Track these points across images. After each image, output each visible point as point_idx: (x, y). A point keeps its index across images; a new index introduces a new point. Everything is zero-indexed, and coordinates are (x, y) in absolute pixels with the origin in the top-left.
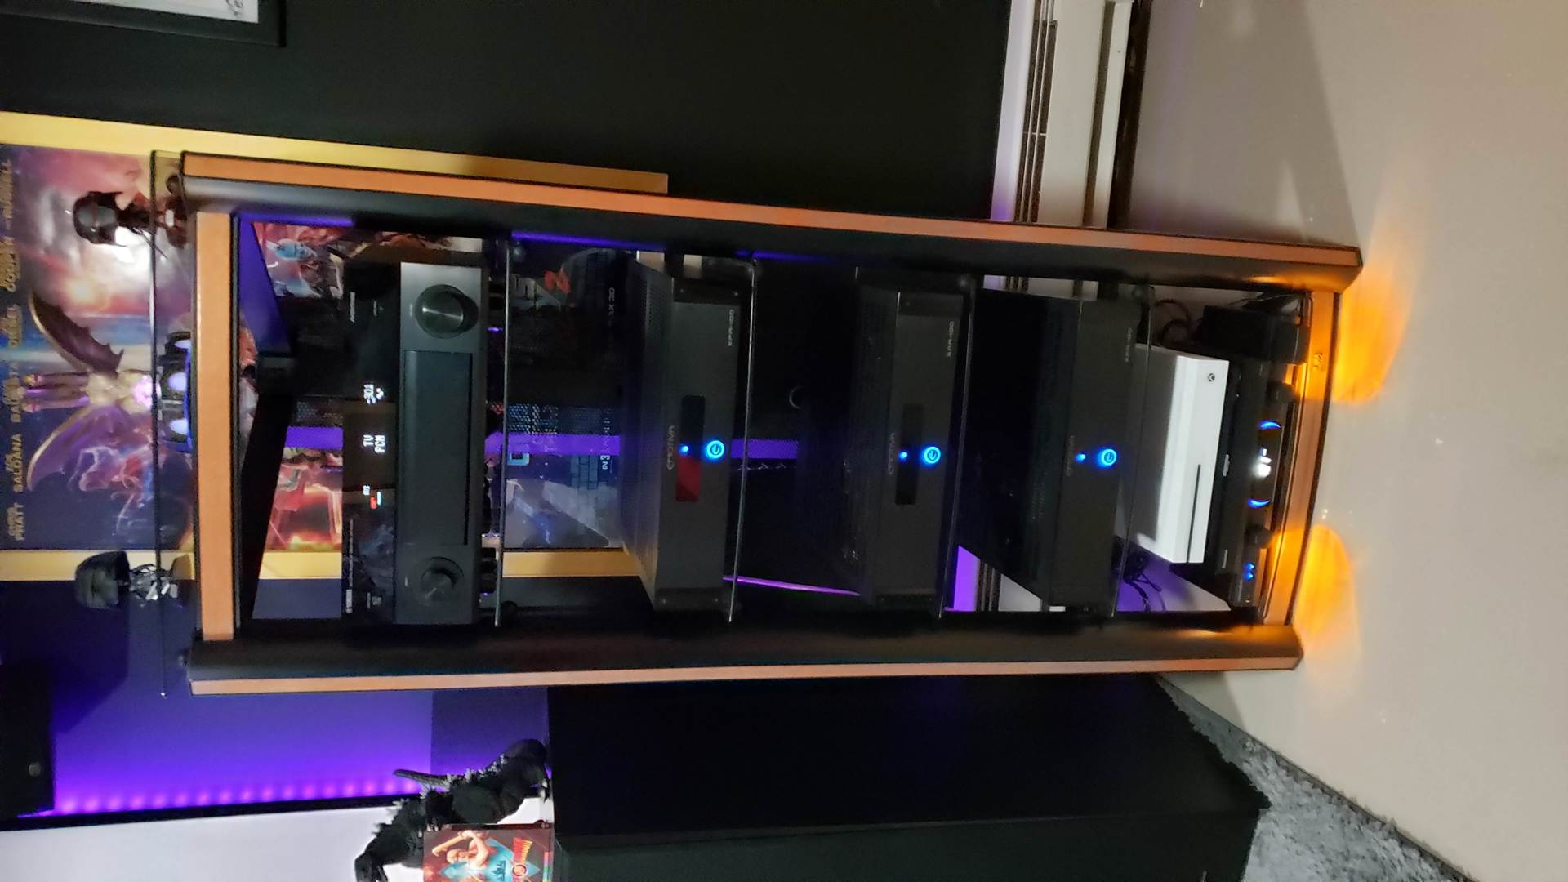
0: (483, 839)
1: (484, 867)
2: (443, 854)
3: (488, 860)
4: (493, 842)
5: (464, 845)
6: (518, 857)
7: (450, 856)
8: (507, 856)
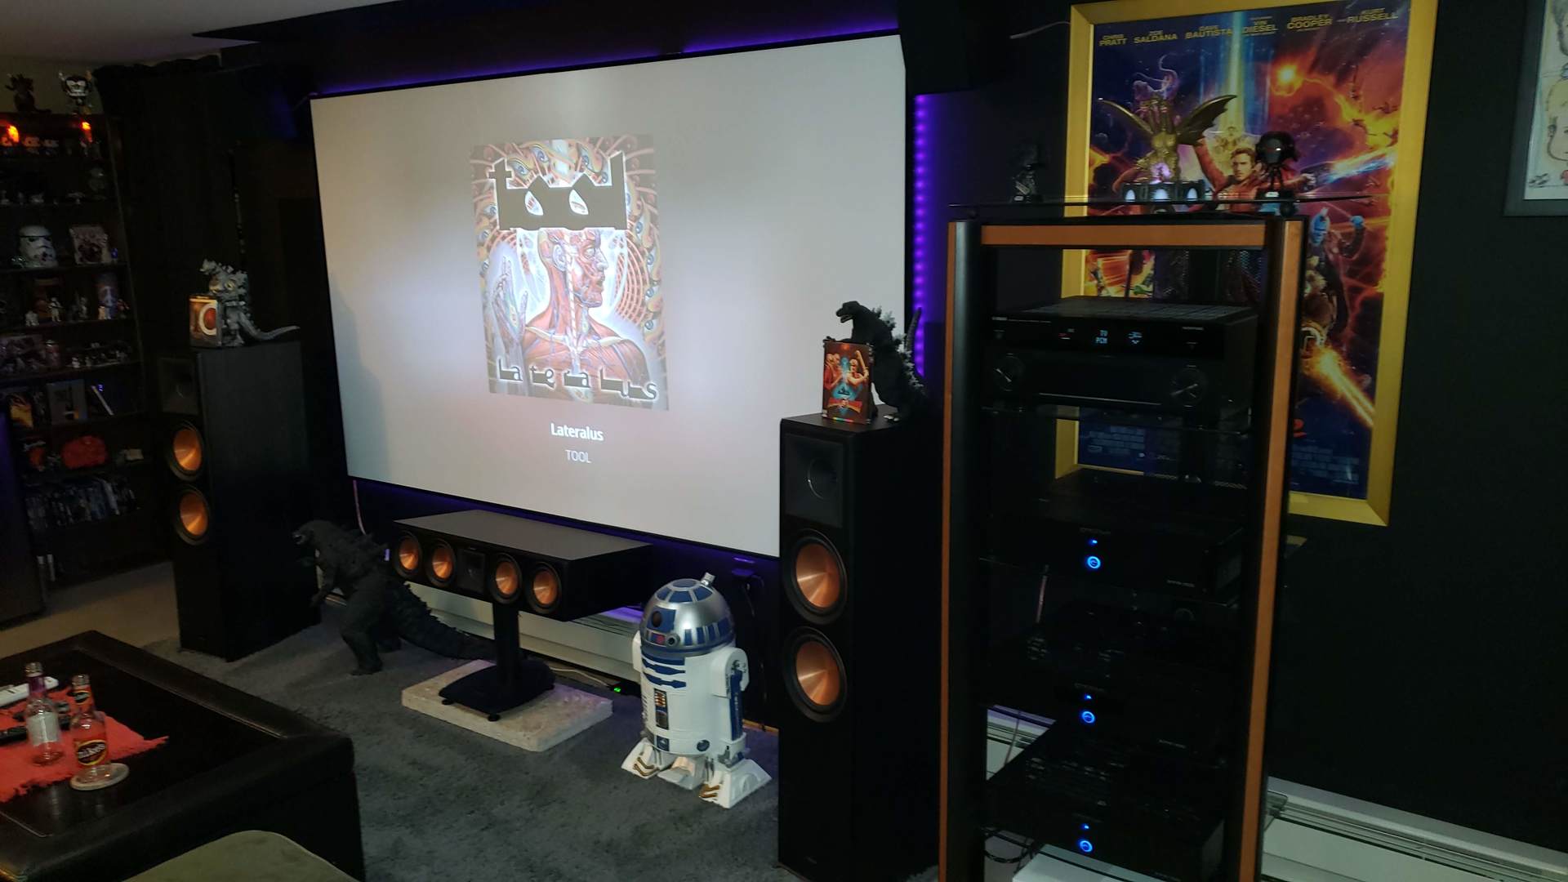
0: (863, 383)
1: (847, 381)
2: (855, 357)
3: (850, 384)
4: (860, 388)
5: (860, 371)
6: (850, 403)
7: (854, 361)
8: (851, 397)
